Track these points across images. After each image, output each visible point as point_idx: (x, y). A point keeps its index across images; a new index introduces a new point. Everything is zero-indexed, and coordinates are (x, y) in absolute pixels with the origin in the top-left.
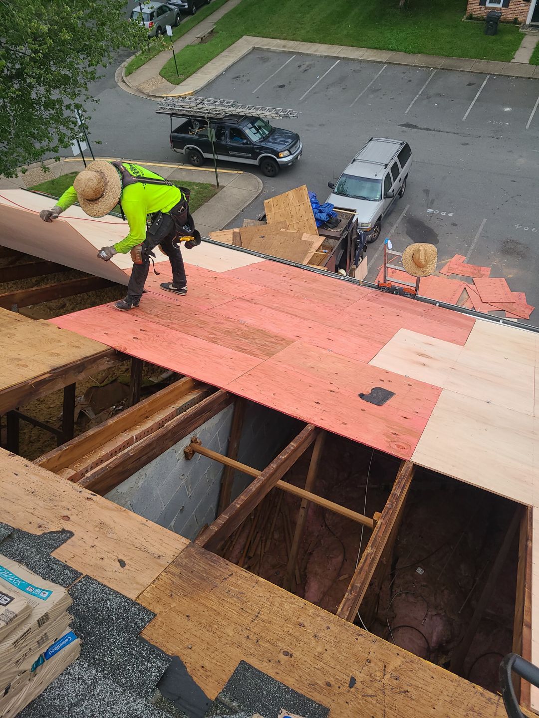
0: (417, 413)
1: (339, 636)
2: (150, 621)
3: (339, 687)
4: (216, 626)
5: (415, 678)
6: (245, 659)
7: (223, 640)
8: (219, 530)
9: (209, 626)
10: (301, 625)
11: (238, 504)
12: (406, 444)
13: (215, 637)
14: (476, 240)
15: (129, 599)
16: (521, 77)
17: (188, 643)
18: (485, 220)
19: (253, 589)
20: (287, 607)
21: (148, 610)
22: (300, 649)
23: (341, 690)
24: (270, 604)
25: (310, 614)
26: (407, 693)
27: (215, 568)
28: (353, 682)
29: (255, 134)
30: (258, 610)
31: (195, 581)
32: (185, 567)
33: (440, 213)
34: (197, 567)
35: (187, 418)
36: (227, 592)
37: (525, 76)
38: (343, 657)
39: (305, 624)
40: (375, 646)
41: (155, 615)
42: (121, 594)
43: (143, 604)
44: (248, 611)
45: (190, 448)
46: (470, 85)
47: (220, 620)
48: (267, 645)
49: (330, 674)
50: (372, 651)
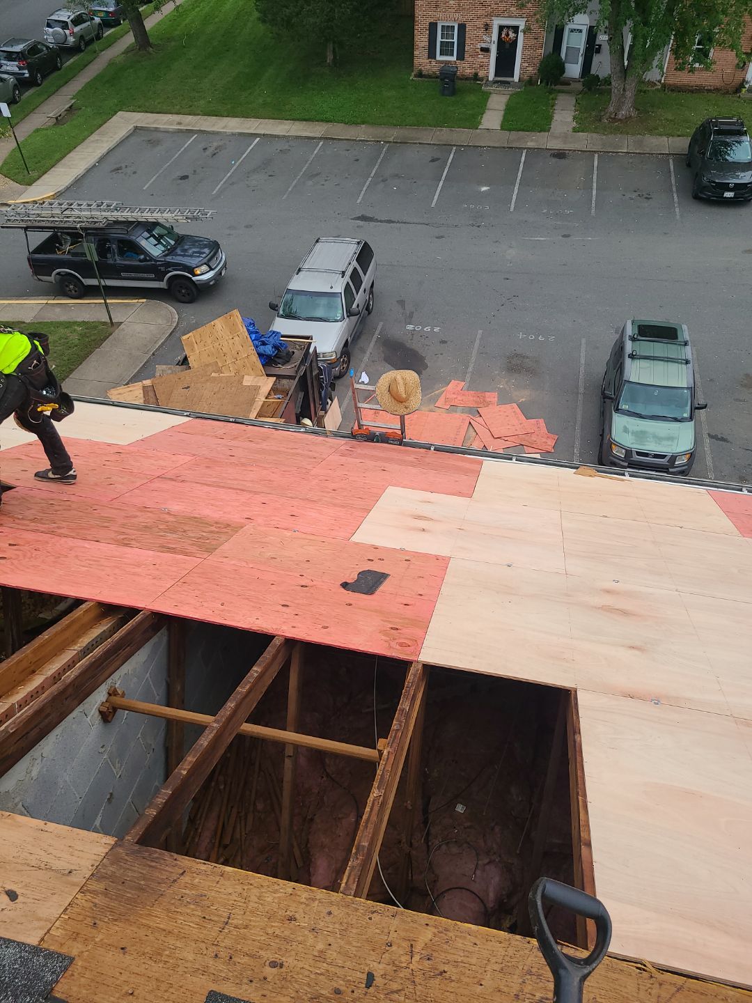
0: (421, 595)
1: (345, 921)
2: (66, 969)
3: (353, 992)
4: (167, 953)
5: (452, 951)
6: (214, 987)
7: (181, 970)
8: (159, 813)
9: (156, 956)
10: (291, 919)
11: (183, 770)
12: (411, 640)
13: (168, 968)
14: (473, 359)
15: (29, 945)
16: (494, 147)
17: (126, 988)
18: (480, 332)
19: (218, 886)
20: (268, 899)
21: (60, 955)
22: (293, 953)
23: (356, 995)
24: (243, 900)
25: (303, 900)
26: (444, 974)
27: (157, 868)
28: (370, 978)
29: (155, 245)
30: (226, 915)
31: (128, 895)
32: (112, 878)
33: (423, 328)
34: (130, 874)
35: (95, 661)
36: (180, 900)
37: (498, 146)
38: (354, 949)
39: (297, 916)
40: (396, 922)
41: (72, 960)
42: (14, 941)
43: (52, 948)
44: (213, 919)
45: (107, 705)
46: (433, 161)
47: (172, 942)
48: (246, 959)
49: (338, 977)
50: (393, 929)
